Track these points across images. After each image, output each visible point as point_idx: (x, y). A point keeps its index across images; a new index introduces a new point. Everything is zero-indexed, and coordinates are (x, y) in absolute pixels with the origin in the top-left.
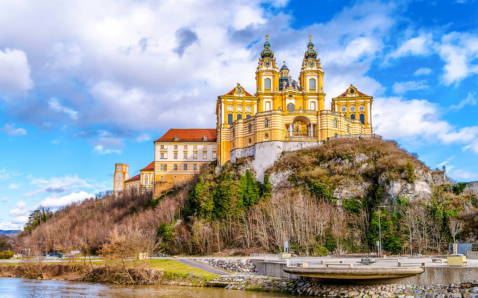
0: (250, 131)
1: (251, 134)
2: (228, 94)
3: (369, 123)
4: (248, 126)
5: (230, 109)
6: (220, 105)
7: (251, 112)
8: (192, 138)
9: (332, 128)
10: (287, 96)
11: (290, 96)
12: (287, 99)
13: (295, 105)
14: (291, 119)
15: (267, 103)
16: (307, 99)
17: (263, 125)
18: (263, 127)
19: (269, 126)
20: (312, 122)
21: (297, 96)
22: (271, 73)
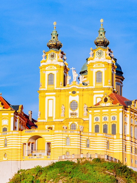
7: (8, 125)
9: (63, 147)
10: (70, 92)
11: (74, 93)
12: (70, 96)
13: (78, 103)
14: (27, 139)
15: (50, 101)
16: (93, 95)
17: (3, 144)
18: (3, 146)
19: (8, 146)
20: (46, 140)
21: (81, 92)
22: (55, 67)
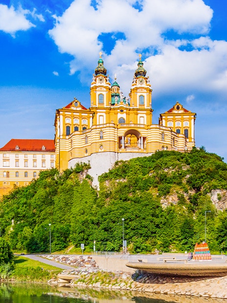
0: (86, 143)
1: (87, 145)
2: (66, 108)
3: (193, 137)
4: (84, 137)
5: (68, 121)
6: (58, 117)
7: (87, 124)
8: (32, 148)
9: (160, 141)
10: (119, 111)
11: (122, 111)
12: (119, 114)
13: (126, 119)
14: (124, 132)
15: (101, 117)
16: (137, 114)
17: (99, 136)
18: (99, 139)
19: (104, 138)
20: (143, 135)
21: (128, 111)
22: (105, 89)
